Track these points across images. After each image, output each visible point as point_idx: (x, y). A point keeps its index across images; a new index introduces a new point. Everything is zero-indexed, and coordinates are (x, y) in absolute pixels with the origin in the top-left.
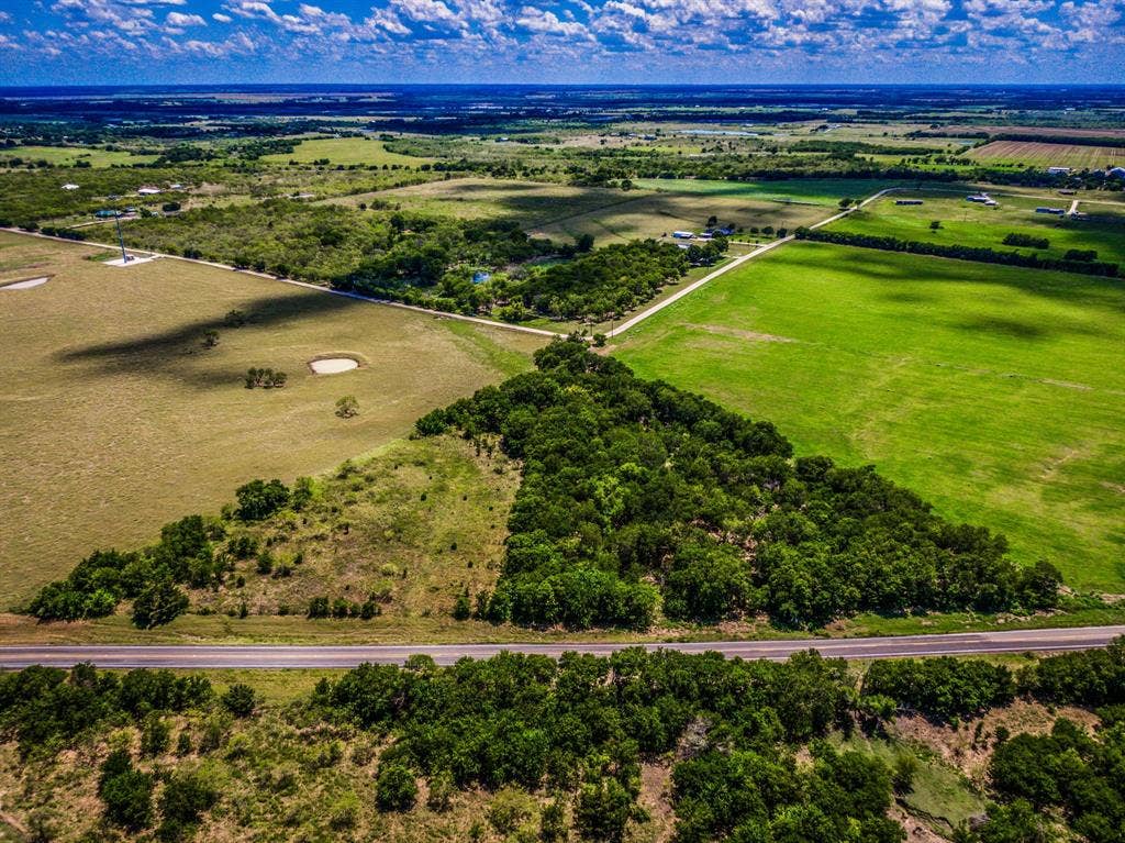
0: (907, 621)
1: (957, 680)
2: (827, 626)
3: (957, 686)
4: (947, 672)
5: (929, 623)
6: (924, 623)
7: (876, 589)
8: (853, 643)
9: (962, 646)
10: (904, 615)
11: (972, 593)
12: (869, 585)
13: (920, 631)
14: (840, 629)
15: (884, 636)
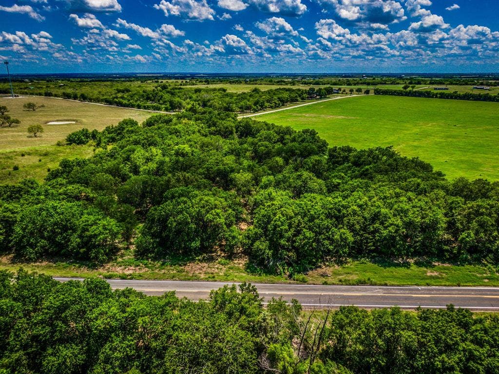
0: (409, 271)
1: (472, 347)
2: (310, 273)
3: (471, 357)
4: (456, 331)
5: (435, 274)
6: (429, 274)
7: (373, 233)
8: (333, 290)
9: (481, 302)
10: (407, 265)
11: (490, 242)
12: (364, 229)
13: (423, 282)
14: (324, 275)
15: (375, 284)
